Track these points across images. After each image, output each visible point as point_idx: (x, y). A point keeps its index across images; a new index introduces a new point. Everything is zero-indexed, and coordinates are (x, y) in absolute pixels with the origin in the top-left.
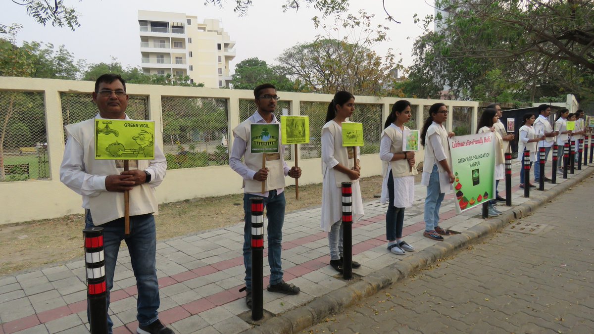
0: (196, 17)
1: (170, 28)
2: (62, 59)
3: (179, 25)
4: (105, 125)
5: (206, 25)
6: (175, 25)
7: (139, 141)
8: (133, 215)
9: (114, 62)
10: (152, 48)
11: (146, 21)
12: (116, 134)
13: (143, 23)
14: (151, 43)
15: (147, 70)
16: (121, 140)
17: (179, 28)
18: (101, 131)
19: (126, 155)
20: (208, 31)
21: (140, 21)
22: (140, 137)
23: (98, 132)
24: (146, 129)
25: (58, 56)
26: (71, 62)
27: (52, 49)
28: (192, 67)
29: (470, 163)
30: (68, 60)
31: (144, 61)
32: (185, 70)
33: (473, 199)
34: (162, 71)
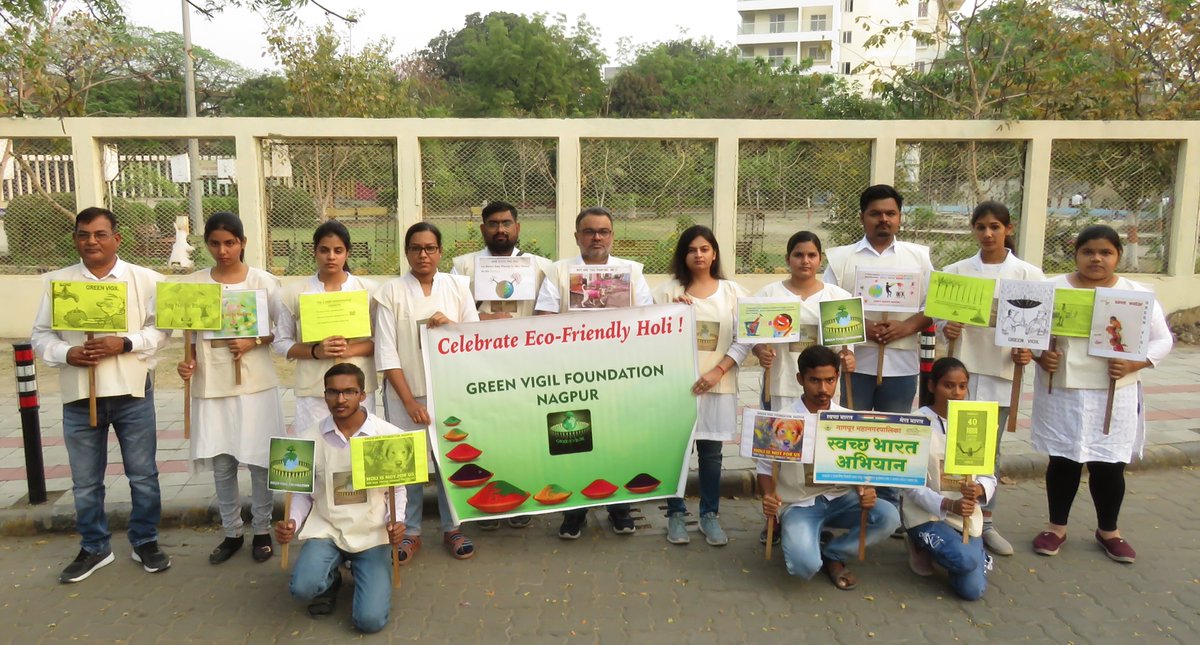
2: (582, 41)
4: (62, 288)
7: (104, 308)
8: (101, 396)
9: (686, 38)
12: (76, 299)
15: (749, 49)
16: (82, 306)
18: (58, 295)
19: (90, 325)
22: (107, 302)
23: (54, 296)
24: (114, 292)
25: (576, 36)
26: (595, 44)
27: (564, 24)
28: (850, 34)
29: (542, 392)
30: (591, 43)
31: (742, 31)
32: (828, 44)
33: (552, 488)
34: (778, 49)
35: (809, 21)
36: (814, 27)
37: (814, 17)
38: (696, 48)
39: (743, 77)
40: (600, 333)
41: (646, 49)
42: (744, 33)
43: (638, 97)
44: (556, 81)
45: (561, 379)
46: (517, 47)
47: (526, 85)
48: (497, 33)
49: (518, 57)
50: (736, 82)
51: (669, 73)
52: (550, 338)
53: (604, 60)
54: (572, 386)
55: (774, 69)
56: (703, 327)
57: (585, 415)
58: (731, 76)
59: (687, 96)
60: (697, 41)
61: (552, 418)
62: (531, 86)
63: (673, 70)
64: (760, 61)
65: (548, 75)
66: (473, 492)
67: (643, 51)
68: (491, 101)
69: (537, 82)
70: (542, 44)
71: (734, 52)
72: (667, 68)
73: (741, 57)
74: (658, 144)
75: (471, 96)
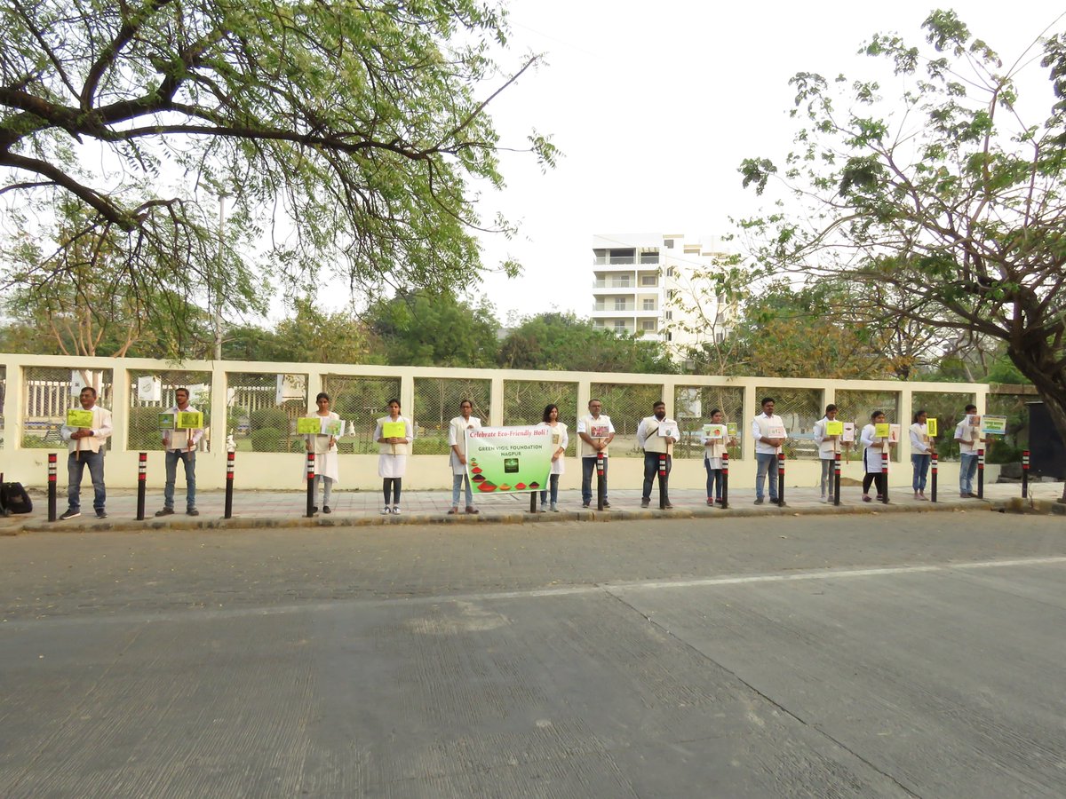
0: (682, 236)
1: (637, 257)
2: (483, 312)
3: (652, 251)
5: (701, 246)
6: (646, 251)
9: (556, 311)
10: (610, 288)
11: (604, 250)
13: (600, 252)
14: (609, 281)
15: (601, 321)
16: (78, 418)
17: (651, 256)
20: (704, 254)
21: (595, 250)
25: (479, 308)
26: (493, 315)
28: (671, 313)
29: (503, 452)
30: (489, 314)
31: (596, 308)
32: (656, 319)
33: (505, 485)
34: (621, 322)
35: (642, 303)
36: (646, 308)
37: (646, 301)
38: (563, 319)
39: (597, 341)
40: (522, 434)
41: (528, 318)
42: (597, 310)
43: (522, 352)
44: (463, 339)
45: (509, 448)
46: (438, 314)
47: (442, 341)
48: (423, 304)
49: (438, 322)
50: (592, 344)
51: (544, 336)
52: (506, 434)
53: (498, 326)
54: (513, 450)
55: (618, 336)
56: (554, 436)
57: (517, 460)
58: (588, 340)
59: (556, 353)
60: (563, 313)
61: (506, 460)
62: (446, 342)
63: (547, 334)
64: (607, 332)
65: (459, 335)
66: (479, 484)
67: (526, 320)
68: (415, 352)
69: (451, 340)
70: (455, 313)
71: (590, 323)
72: (543, 332)
73: (596, 327)
74: (537, 386)
75: (403, 349)
